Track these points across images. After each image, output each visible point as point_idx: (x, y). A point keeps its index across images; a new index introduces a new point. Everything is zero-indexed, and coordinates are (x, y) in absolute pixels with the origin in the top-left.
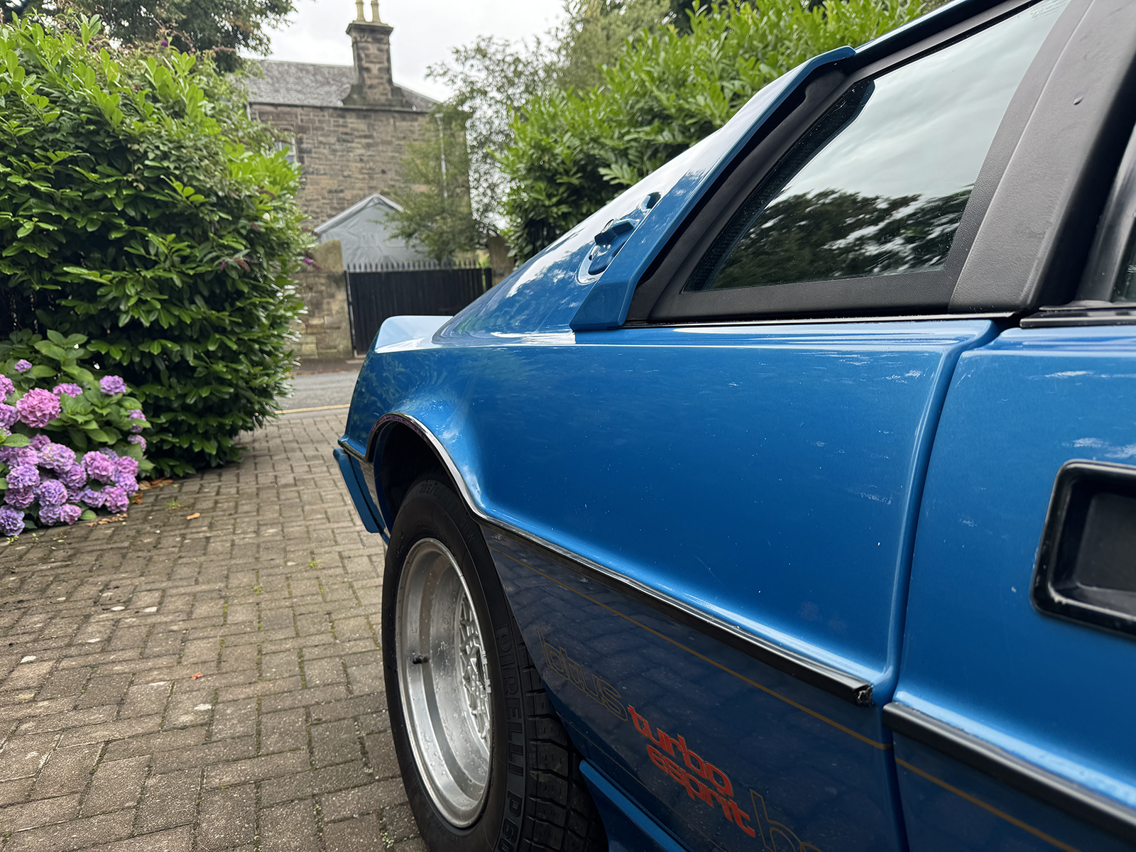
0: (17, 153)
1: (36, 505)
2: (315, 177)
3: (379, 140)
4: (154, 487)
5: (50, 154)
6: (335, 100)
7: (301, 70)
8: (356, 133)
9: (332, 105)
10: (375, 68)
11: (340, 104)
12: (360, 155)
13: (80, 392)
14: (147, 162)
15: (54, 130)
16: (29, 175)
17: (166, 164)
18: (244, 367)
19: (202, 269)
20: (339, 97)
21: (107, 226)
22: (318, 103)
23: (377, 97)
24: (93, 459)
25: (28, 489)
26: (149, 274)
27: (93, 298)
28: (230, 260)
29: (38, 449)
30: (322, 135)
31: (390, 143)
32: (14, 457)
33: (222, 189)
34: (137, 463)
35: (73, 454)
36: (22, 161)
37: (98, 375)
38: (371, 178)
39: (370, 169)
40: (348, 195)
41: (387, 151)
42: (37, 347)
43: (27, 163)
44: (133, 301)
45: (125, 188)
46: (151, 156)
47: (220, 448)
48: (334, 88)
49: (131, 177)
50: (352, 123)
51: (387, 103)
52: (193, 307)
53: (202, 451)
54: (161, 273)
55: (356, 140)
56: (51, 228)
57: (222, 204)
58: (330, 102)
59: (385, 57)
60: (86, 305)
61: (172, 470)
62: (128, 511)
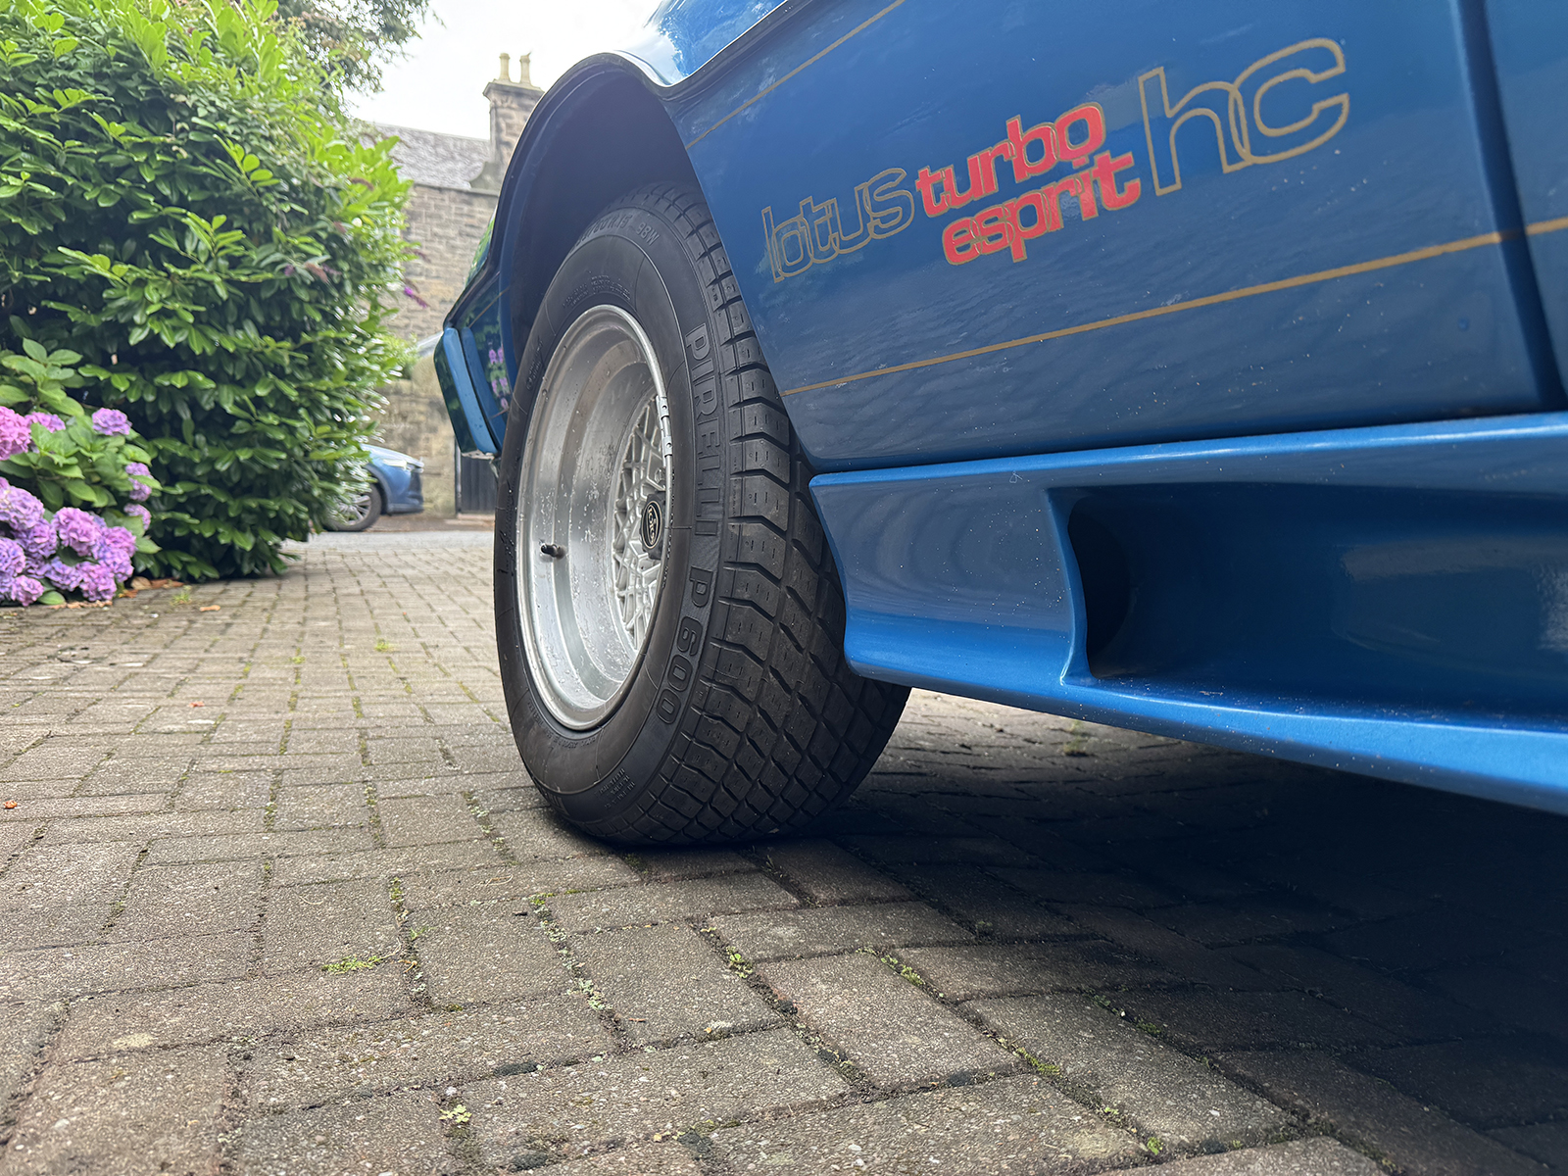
0: (9, 90)
4: (155, 585)
5: (58, 94)
6: (459, 181)
7: (417, 139)
9: (455, 187)
11: (467, 187)
13: (62, 427)
14: (194, 120)
15: (67, 66)
16: (24, 120)
17: (221, 125)
19: (258, 277)
20: (467, 178)
22: (436, 183)
24: (70, 518)
28: (300, 268)
30: (438, 225)
33: (298, 174)
34: (133, 540)
35: (40, 506)
36: (15, 99)
42: (5, 363)
43: (22, 103)
44: (153, 310)
45: (160, 153)
46: (202, 112)
47: (257, 546)
48: (460, 165)
49: (169, 139)
50: (480, 213)
52: (240, 334)
53: (231, 545)
57: (295, 197)
58: (454, 182)
60: (85, 312)
61: (184, 568)
62: (114, 599)
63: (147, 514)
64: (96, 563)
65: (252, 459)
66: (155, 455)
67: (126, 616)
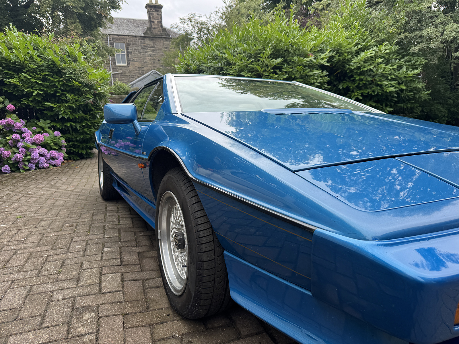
0: (32, 73)
1: (38, 163)
2: (133, 62)
3: (157, 49)
4: (68, 162)
5: (41, 73)
6: (141, 33)
7: (129, 21)
8: (148, 46)
9: (140, 35)
10: (156, 21)
11: (142, 35)
12: (150, 54)
13: (49, 135)
14: (66, 75)
15: (42, 66)
16: (36, 78)
17: (71, 76)
18: (93, 130)
19: (81, 103)
20: (143, 32)
21: (56, 92)
22: (134, 34)
23: (156, 32)
24: (52, 152)
25: (36, 159)
26: (67, 105)
27: (52, 111)
28: (88, 101)
29: (38, 149)
30: (136, 47)
31: (161, 49)
32: (33, 151)
33: (86, 82)
34: (63, 154)
35: (47, 151)
36: (34, 75)
37: (53, 131)
38: (154, 63)
39: (154, 59)
40: (145, 69)
41: (160, 53)
42: (38, 124)
43: (35, 76)
44: (62, 112)
45: (61, 82)
46: (67, 73)
47: (86, 152)
48: (141, 28)
49: (62, 79)
50: (147, 42)
51: (160, 34)
52: (79, 113)
53: (82, 153)
54: (70, 104)
55: (148, 49)
56: (42, 93)
57: (87, 85)
58: (139, 34)
59: (160, 17)
60: (50, 112)
61: (73, 158)
62: (61, 166)
63: (65, 149)
64: (57, 159)
65: (84, 137)
66: (65, 138)
67: (63, 170)
